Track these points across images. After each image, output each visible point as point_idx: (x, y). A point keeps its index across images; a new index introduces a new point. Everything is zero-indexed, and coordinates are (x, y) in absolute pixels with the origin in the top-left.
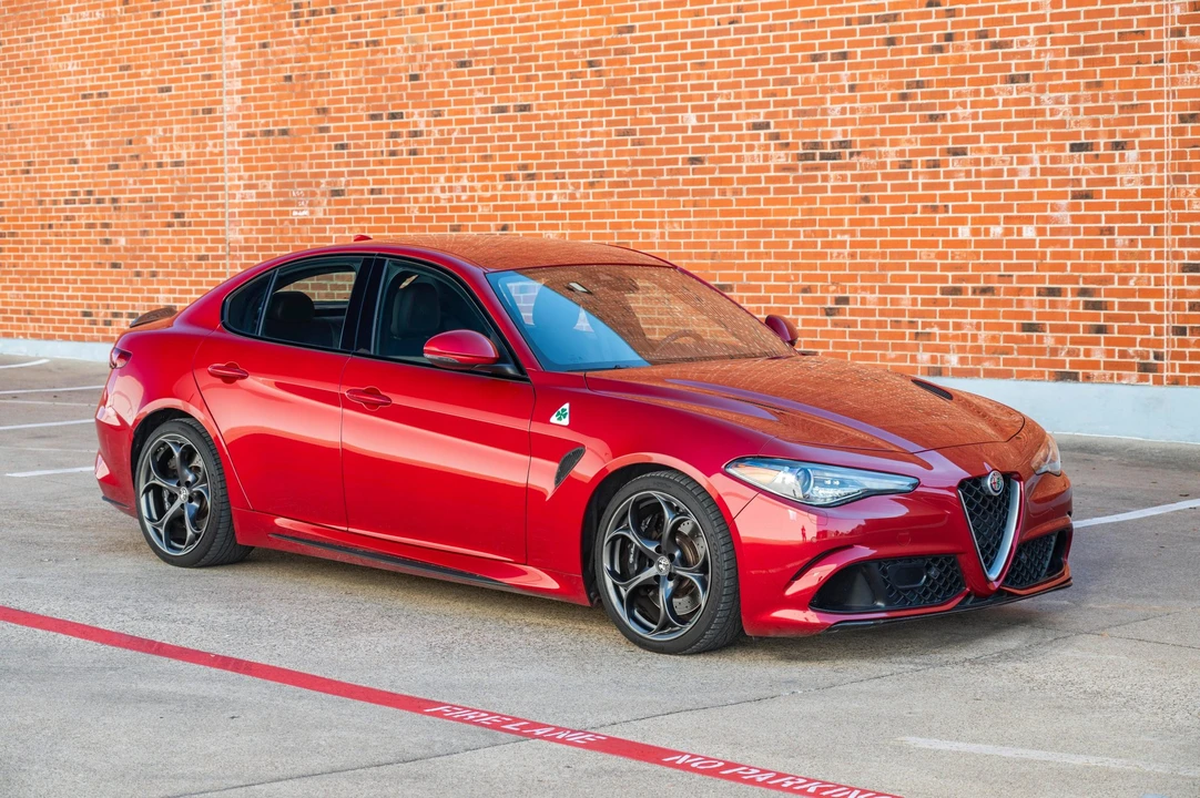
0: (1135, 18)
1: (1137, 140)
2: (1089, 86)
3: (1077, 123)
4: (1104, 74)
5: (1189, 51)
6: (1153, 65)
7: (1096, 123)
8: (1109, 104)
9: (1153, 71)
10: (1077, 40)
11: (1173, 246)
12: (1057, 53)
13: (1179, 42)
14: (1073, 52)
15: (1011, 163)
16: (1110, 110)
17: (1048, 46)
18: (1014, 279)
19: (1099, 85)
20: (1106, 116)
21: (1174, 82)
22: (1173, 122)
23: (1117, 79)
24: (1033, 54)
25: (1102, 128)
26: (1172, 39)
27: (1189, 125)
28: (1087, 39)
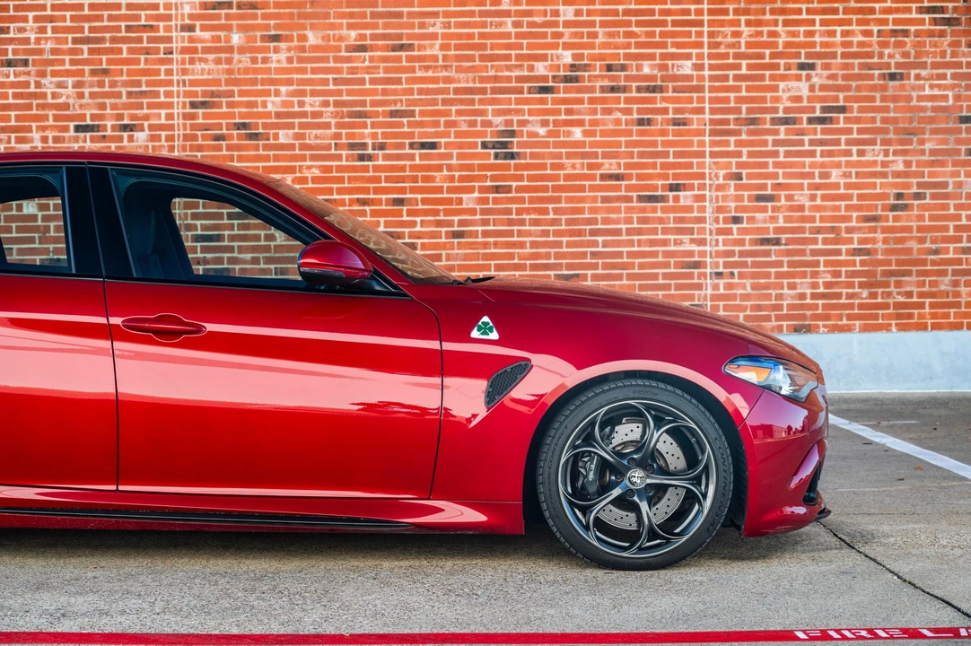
0: (143, 13)
1: (146, 124)
2: (93, 73)
3: (81, 106)
4: (109, 62)
5: (199, 45)
6: (162, 56)
7: (102, 106)
8: (116, 89)
9: (162, 62)
10: (81, 30)
11: (186, 218)
12: (58, 41)
13: (190, 37)
14: (75, 41)
15: (9, 142)
16: (119, 95)
17: (49, 33)
18: (14, 252)
19: (105, 72)
20: (113, 101)
21: (184, 72)
22: (184, 107)
23: (125, 68)
24: (33, 40)
25: (109, 111)
26: (183, 34)
27: (200, 111)
28: (92, 30)
